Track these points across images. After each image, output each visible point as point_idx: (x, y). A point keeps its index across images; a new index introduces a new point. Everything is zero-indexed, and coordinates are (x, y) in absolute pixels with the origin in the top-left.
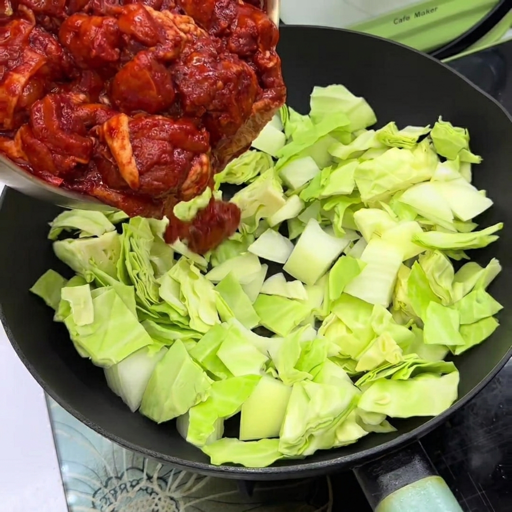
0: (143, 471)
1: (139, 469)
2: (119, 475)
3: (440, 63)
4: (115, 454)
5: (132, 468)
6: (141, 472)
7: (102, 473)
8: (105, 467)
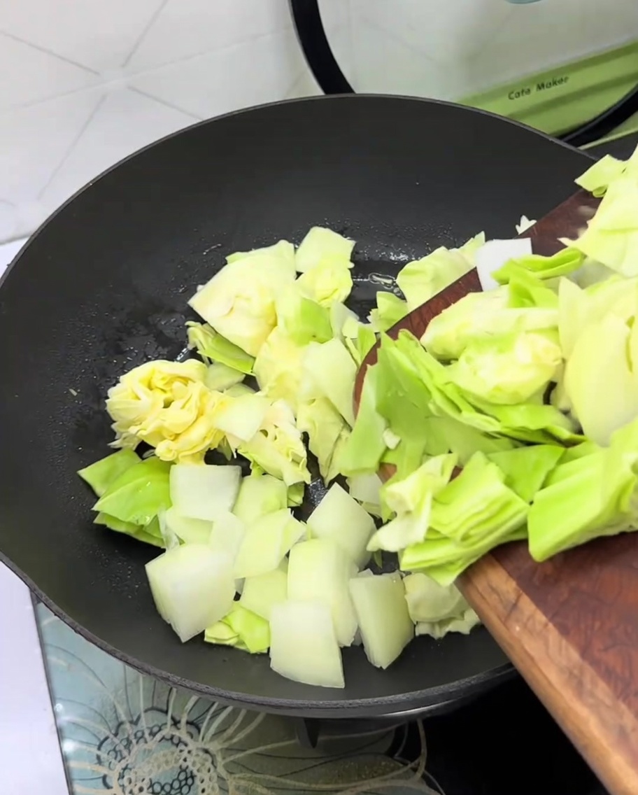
0: (166, 712)
1: (161, 711)
2: (135, 719)
3: (578, 152)
4: (128, 688)
5: (153, 709)
6: (164, 714)
7: (110, 715)
8: (115, 706)
